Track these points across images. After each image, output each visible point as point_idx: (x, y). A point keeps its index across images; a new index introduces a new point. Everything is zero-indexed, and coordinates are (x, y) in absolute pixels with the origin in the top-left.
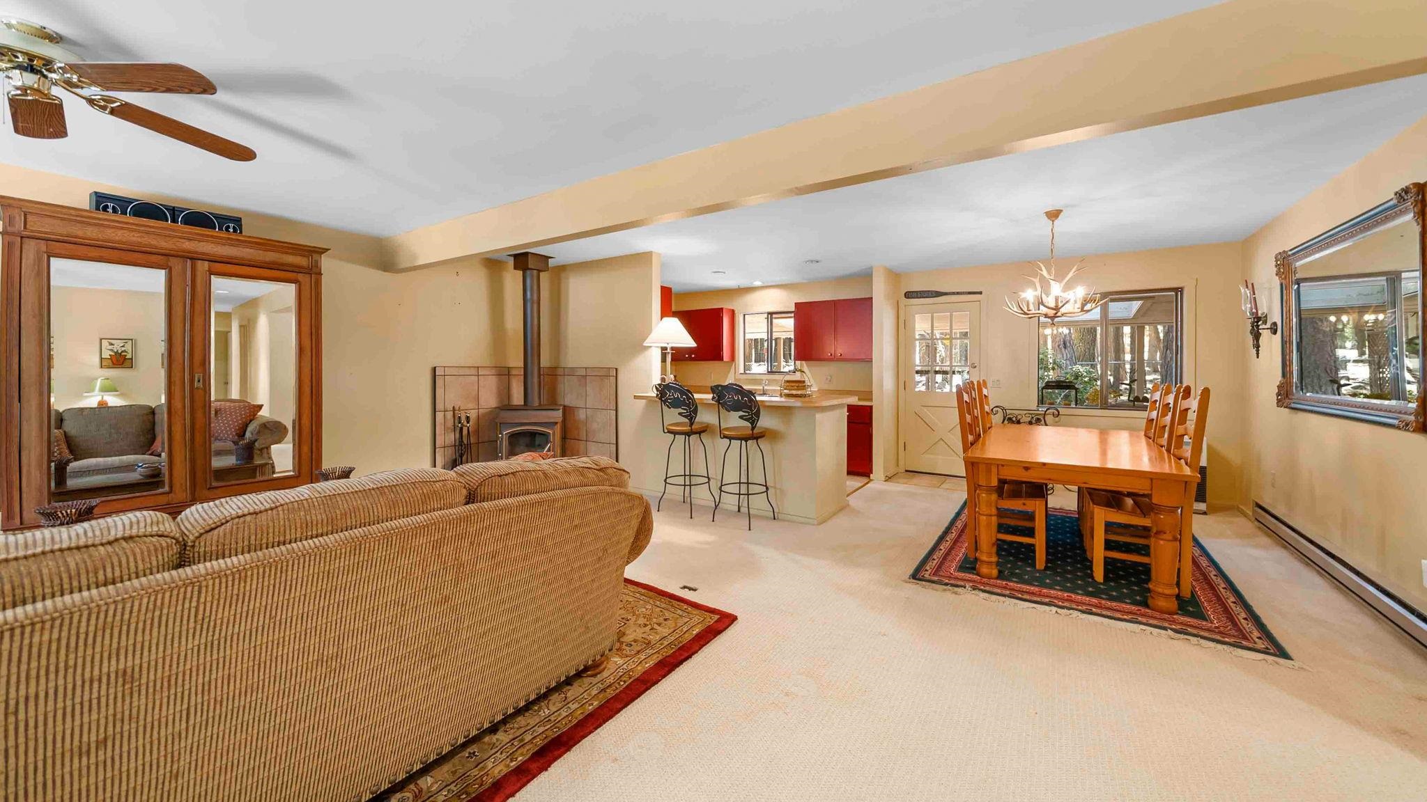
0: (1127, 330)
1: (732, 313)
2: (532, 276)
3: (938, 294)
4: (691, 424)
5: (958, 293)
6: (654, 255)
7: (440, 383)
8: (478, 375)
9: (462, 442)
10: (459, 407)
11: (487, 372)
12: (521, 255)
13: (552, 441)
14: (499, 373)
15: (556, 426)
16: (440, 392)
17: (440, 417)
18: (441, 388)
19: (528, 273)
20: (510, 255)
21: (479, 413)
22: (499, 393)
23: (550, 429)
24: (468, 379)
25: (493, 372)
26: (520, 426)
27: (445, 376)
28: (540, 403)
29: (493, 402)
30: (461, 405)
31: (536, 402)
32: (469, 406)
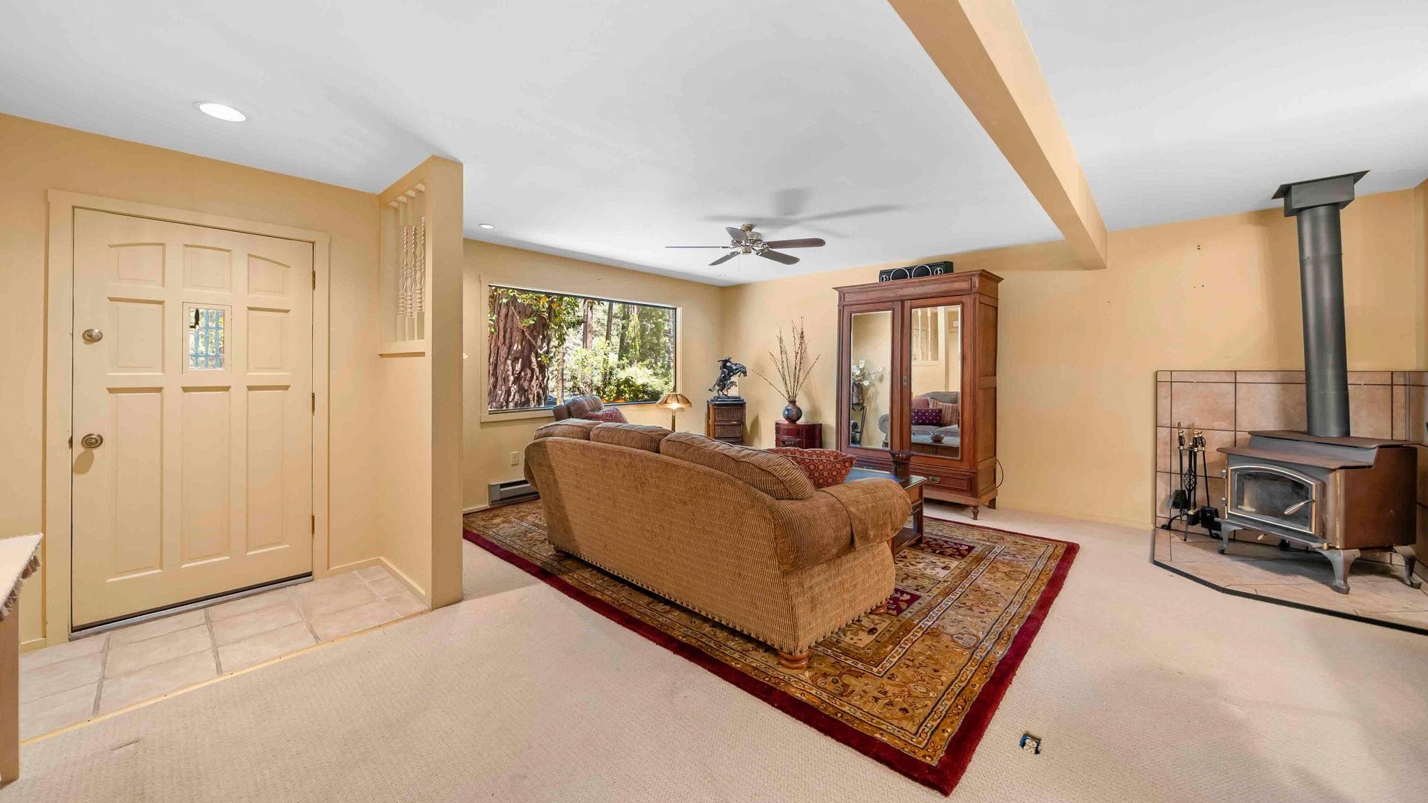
2: (1316, 221)
7: (1164, 391)
8: (1236, 383)
9: (1192, 472)
10: (1193, 424)
11: (1257, 378)
12: (1285, 191)
13: (1314, 498)
14: (1285, 380)
15: (1331, 475)
16: (1164, 403)
17: (1164, 433)
18: (1166, 397)
19: (1306, 216)
20: (1275, 197)
21: (1238, 437)
22: (1285, 412)
23: (1314, 478)
24: (1215, 388)
25: (1269, 378)
26: (1258, 463)
27: (1171, 382)
28: (1346, 433)
29: (1269, 423)
30: (1199, 423)
31: (1334, 431)
32: (1216, 425)
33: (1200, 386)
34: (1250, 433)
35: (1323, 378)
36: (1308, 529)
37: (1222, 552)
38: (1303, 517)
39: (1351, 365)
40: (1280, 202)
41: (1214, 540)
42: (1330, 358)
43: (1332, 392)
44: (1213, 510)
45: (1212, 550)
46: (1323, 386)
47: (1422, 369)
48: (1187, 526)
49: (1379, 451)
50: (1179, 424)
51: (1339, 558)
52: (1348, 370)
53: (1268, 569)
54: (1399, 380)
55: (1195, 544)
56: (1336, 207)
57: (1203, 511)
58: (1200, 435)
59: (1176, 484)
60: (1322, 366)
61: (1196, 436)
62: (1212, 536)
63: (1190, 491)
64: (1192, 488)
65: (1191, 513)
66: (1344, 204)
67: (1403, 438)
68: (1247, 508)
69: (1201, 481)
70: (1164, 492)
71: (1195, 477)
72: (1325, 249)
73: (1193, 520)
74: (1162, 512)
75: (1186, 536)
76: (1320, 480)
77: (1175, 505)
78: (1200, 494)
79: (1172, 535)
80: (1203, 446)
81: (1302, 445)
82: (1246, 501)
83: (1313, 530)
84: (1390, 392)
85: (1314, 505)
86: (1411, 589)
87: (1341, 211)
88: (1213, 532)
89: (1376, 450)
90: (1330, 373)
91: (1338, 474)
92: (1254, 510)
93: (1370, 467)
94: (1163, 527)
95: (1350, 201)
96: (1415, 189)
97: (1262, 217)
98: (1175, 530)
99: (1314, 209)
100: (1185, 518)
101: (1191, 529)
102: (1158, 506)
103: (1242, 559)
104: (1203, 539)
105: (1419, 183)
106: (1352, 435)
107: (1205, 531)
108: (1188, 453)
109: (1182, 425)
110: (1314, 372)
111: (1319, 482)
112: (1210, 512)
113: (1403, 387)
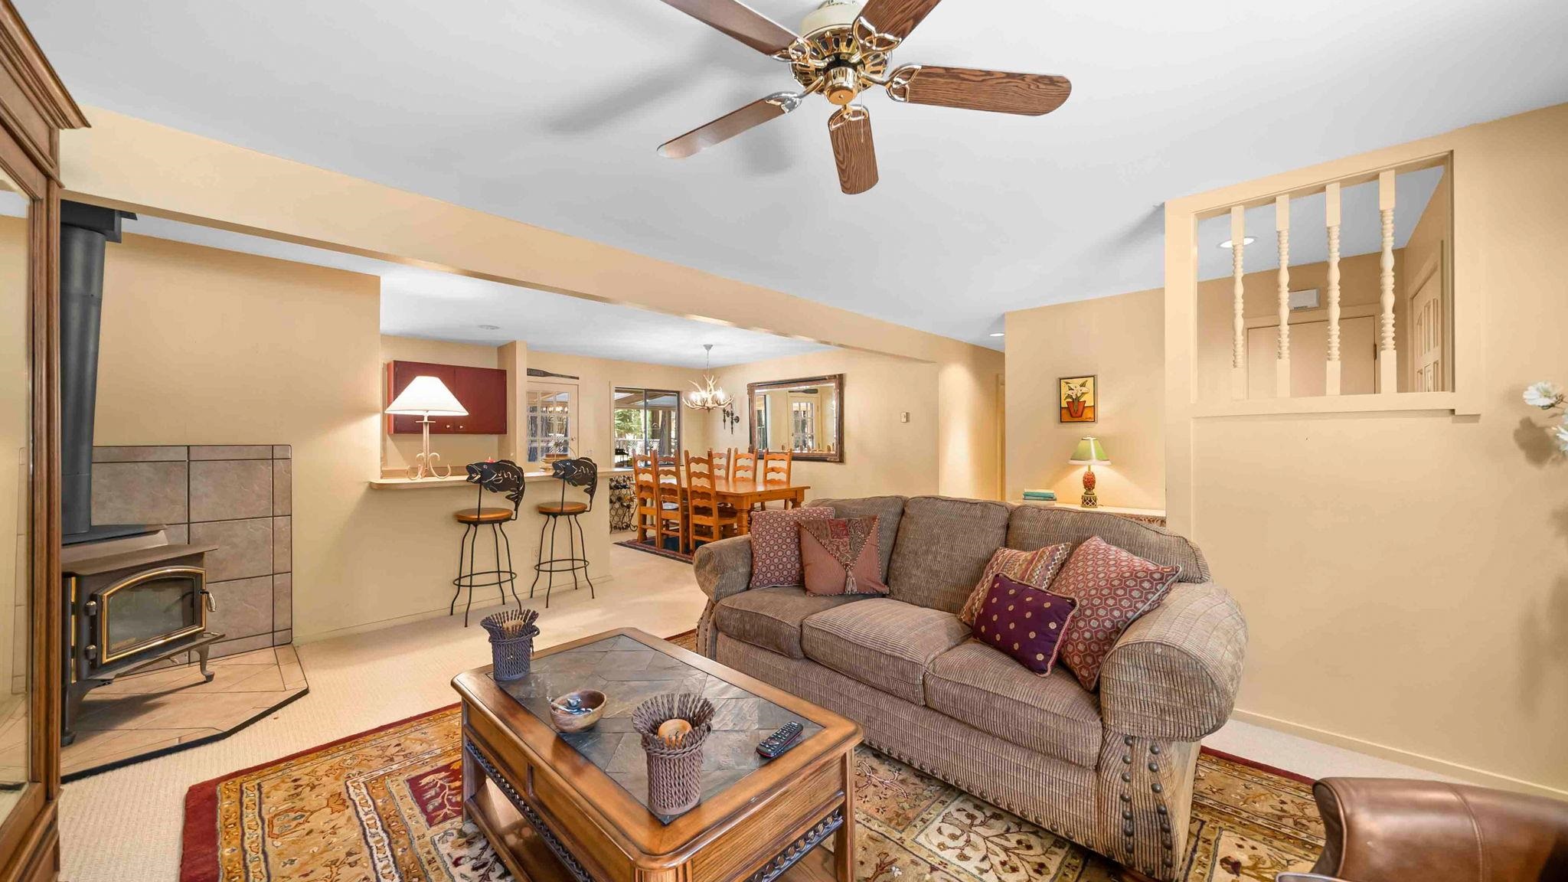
0: (661, 412)
3: (545, 374)
5: (562, 376)
6: (379, 282)
36: (196, 625)
83: (204, 625)
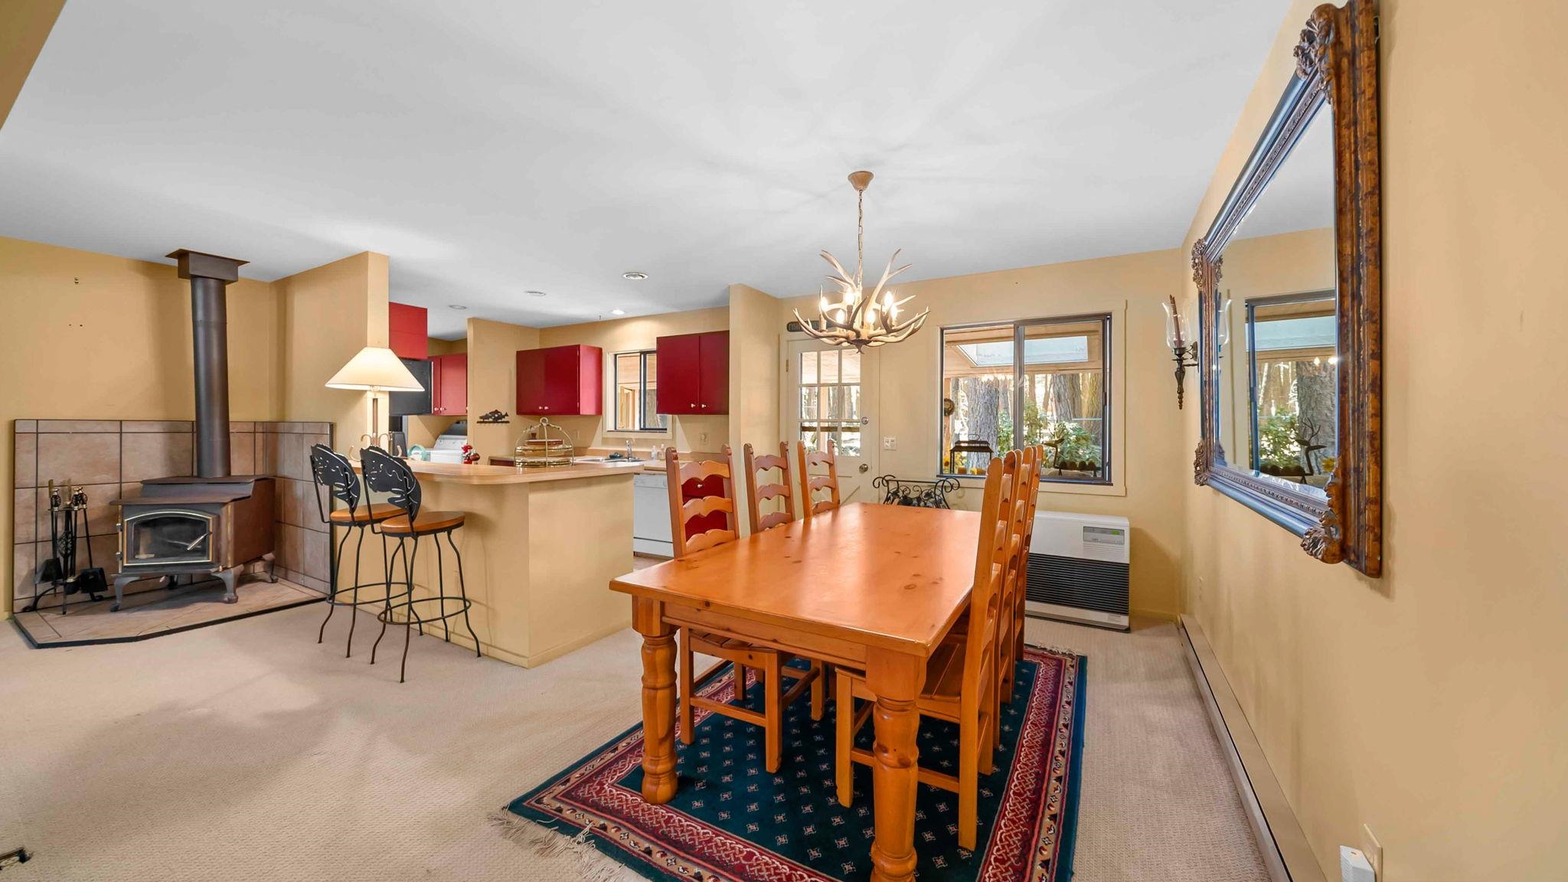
1: (599, 354)
2: (206, 289)
4: (352, 510)
6: (370, 257)
7: (25, 445)
8: (121, 433)
9: (70, 534)
10: (70, 480)
11: (144, 428)
12: (182, 255)
13: (211, 530)
14: (172, 428)
15: (224, 509)
16: (25, 460)
17: (25, 496)
18: (29, 452)
19: (199, 283)
20: (170, 256)
21: (123, 489)
22: (171, 460)
23: (211, 513)
24: (97, 438)
25: (157, 428)
26: (157, 509)
27: (37, 433)
28: (228, 473)
29: (157, 472)
30: (76, 477)
31: (219, 473)
32: (97, 478)
33: (79, 437)
34: (142, 482)
35: (210, 426)
36: (206, 558)
37: (115, 610)
38: (202, 551)
39: (232, 417)
40: (175, 262)
41: (97, 603)
42: (217, 410)
43: (218, 439)
44: (98, 571)
45: (102, 611)
46: (211, 434)
47: (274, 420)
48: (65, 597)
49: (255, 484)
50: (51, 482)
51: (229, 576)
52: (230, 420)
53: (169, 607)
54: (260, 429)
55: (76, 613)
56: (222, 283)
57: (84, 575)
58: (81, 492)
59: (46, 552)
60: (210, 417)
61: (77, 493)
62: (94, 599)
63: (66, 557)
64: (71, 553)
65: (71, 580)
66: (230, 282)
67: (262, 473)
68: (143, 556)
69: (81, 544)
70: (24, 565)
71: (74, 539)
72: (214, 317)
73: (71, 589)
74: (21, 592)
75: (64, 609)
76: (215, 514)
77: (45, 578)
78: (81, 557)
79: (42, 614)
80: (84, 503)
81: (194, 487)
82: (142, 549)
83: (211, 558)
84: (253, 438)
85: (211, 536)
86: (273, 585)
87: (227, 286)
88: (96, 594)
89: (253, 484)
90: (217, 423)
91: (230, 506)
92: (153, 556)
93: (249, 497)
94: (25, 610)
95: (233, 282)
96: (270, 284)
97: (150, 268)
98: (43, 609)
99: (207, 279)
100: (60, 589)
101: (71, 598)
102: (17, 584)
103: (138, 608)
104: (87, 605)
105: (273, 280)
106: (232, 474)
107: (86, 597)
108: (64, 514)
109: (55, 483)
110: (204, 422)
111: (215, 516)
112: (94, 573)
113: (261, 434)
